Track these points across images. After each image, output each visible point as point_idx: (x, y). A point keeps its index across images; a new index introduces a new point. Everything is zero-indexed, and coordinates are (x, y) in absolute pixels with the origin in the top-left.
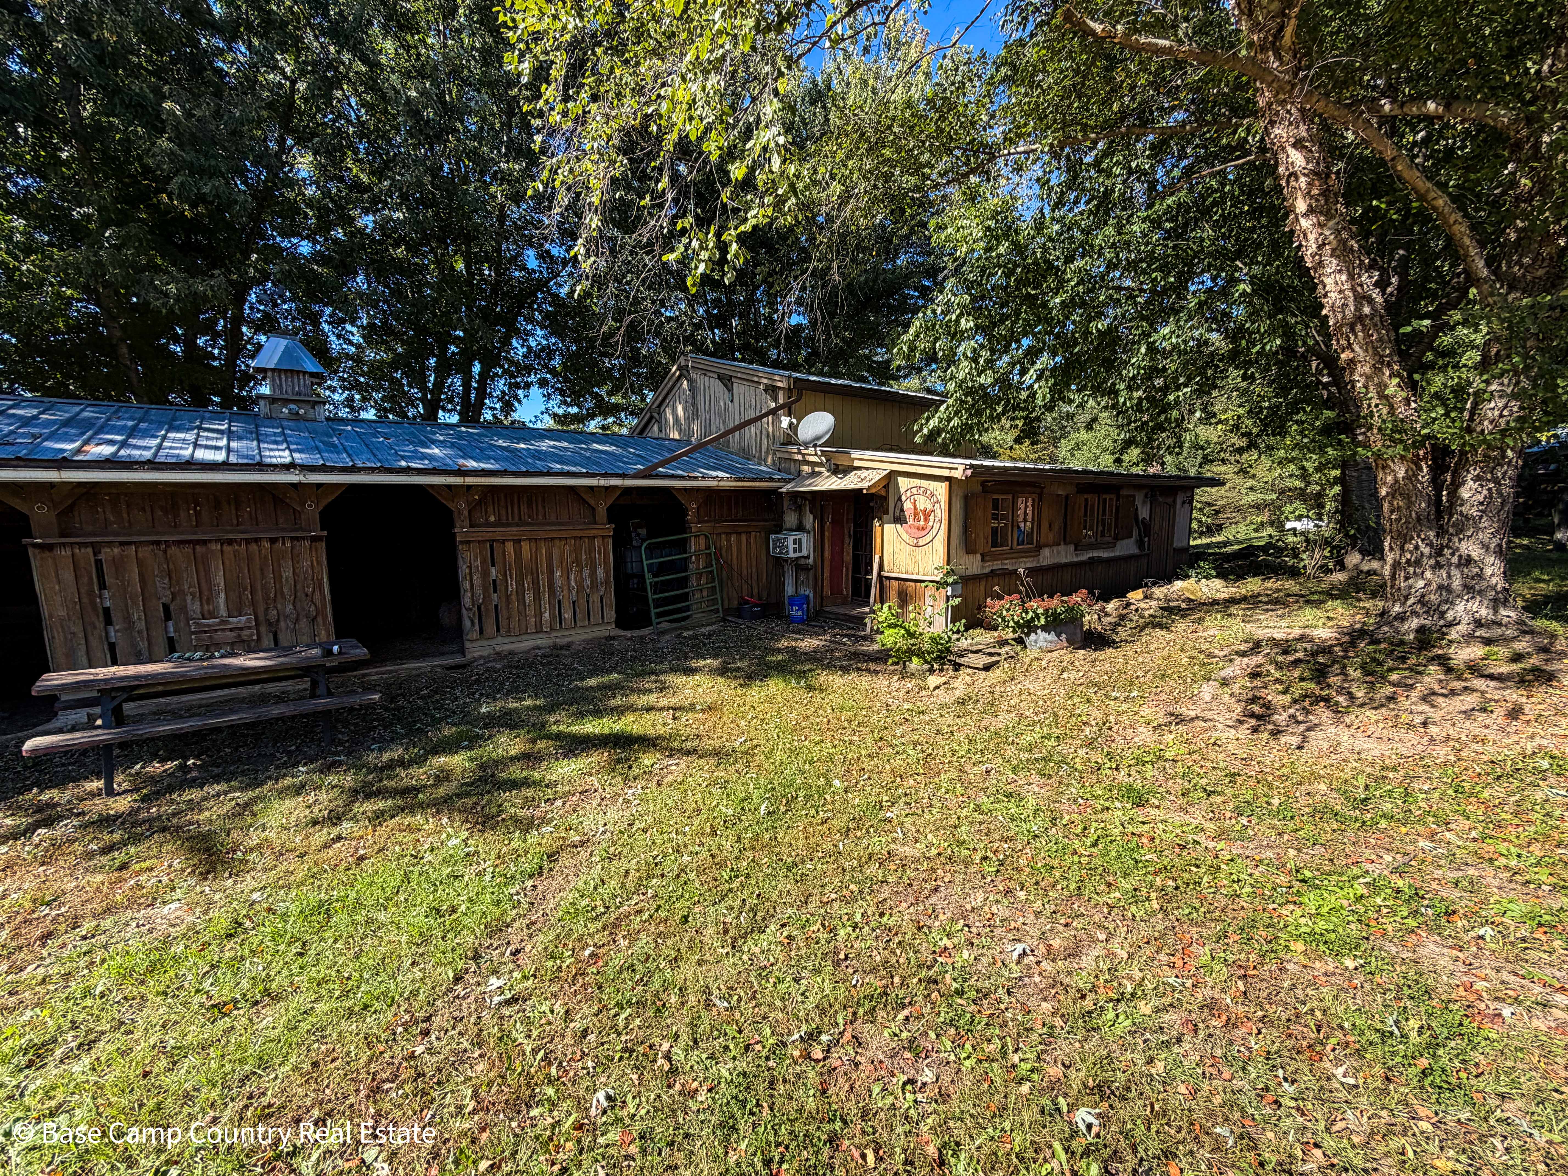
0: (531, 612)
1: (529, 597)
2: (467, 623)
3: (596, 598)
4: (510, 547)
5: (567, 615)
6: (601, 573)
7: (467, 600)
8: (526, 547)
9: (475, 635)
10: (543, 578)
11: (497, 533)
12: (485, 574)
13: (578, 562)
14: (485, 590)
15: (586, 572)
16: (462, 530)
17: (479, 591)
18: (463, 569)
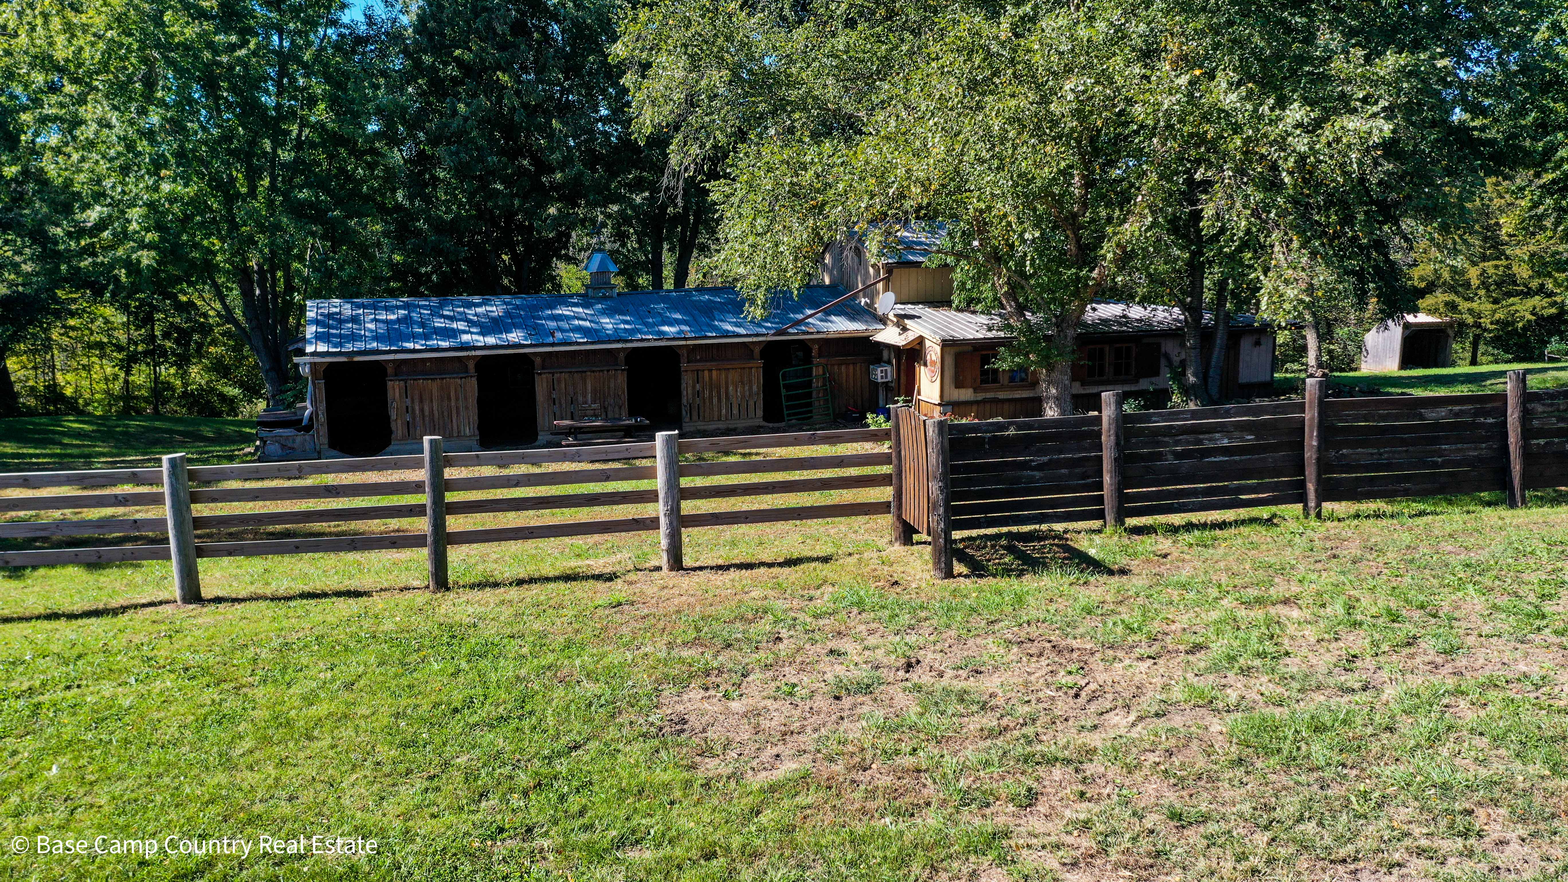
0: (716, 409)
1: (715, 400)
2: (684, 413)
3: (751, 403)
4: (706, 373)
5: (735, 411)
6: (755, 388)
7: (684, 401)
8: (714, 373)
9: (687, 420)
10: (723, 390)
11: (699, 366)
12: (694, 387)
13: (742, 382)
14: (693, 396)
15: (747, 388)
16: (684, 365)
17: (690, 396)
18: (684, 385)
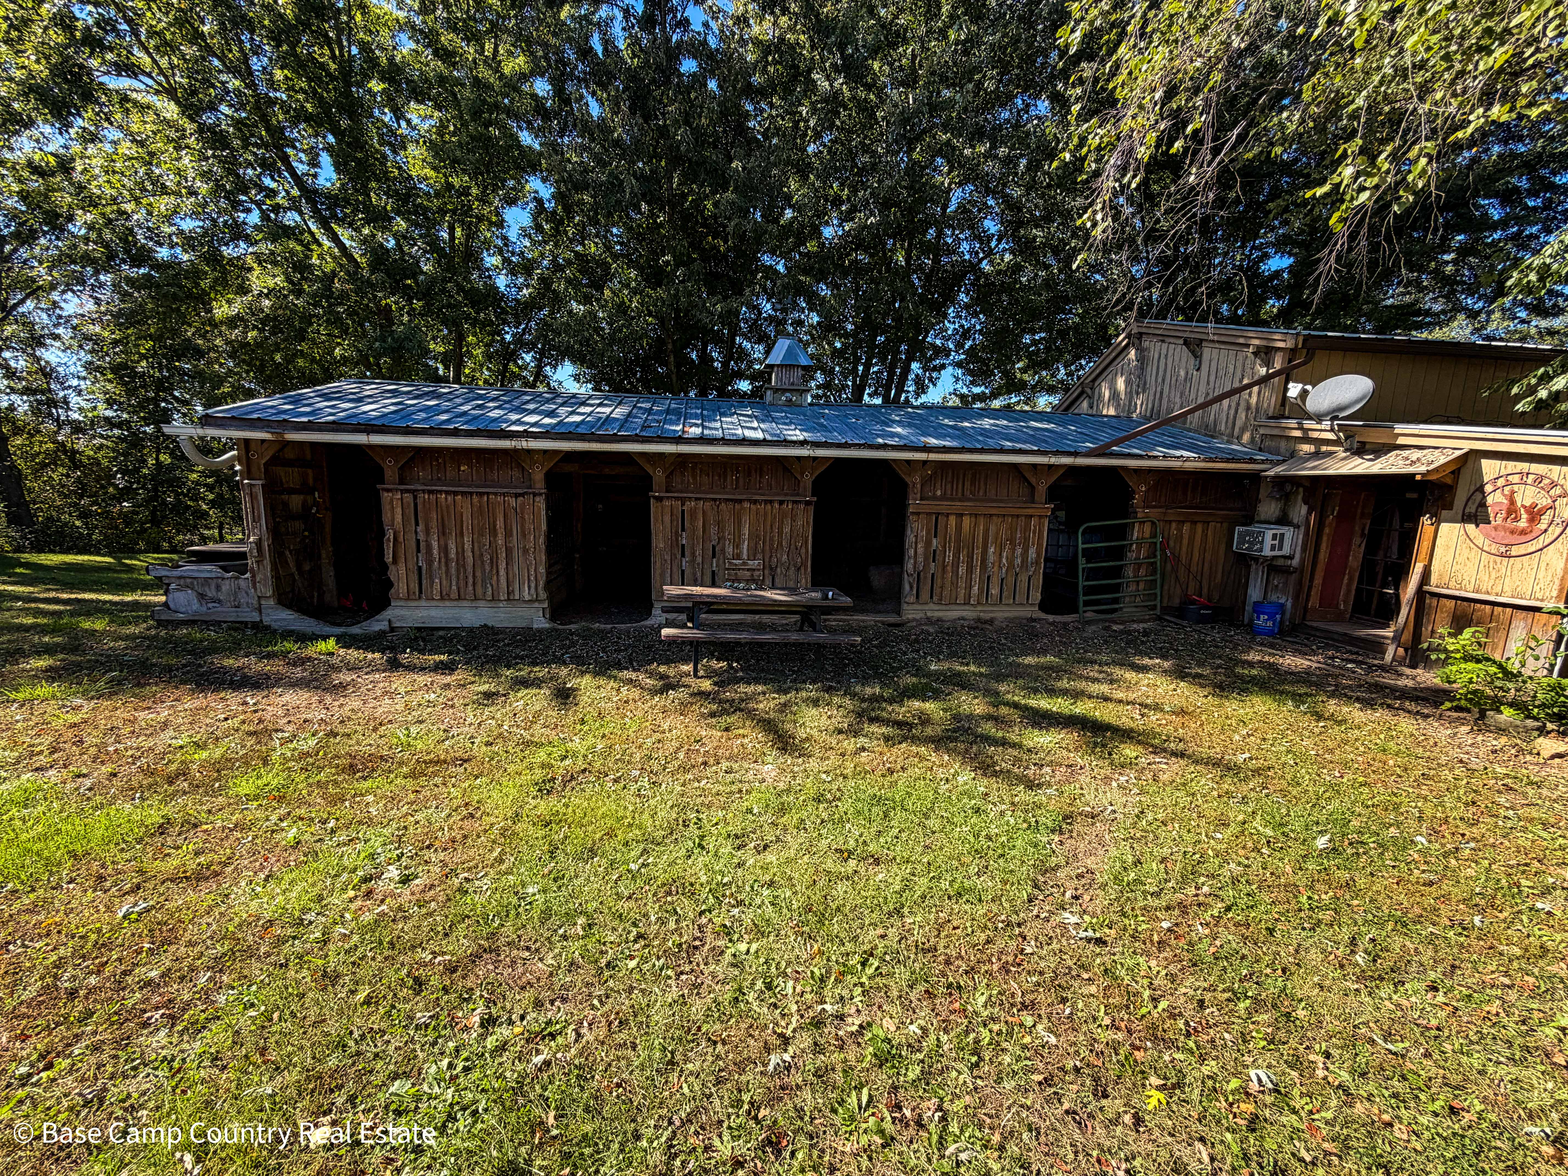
0: (962, 584)
1: (962, 570)
2: (907, 587)
3: (1024, 578)
4: (952, 520)
5: (995, 591)
6: (1032, 553)
7: (909, 566)
8: (966, 521)
9: (912, 599)
10: (978, 552)
11: (944, 506)
12: (928, 543)
13: (1012, 540)
14: (926, 559)
15: (1019, 551)
16: (914, 503)
17: (920, 559)
18: (910, 537)
